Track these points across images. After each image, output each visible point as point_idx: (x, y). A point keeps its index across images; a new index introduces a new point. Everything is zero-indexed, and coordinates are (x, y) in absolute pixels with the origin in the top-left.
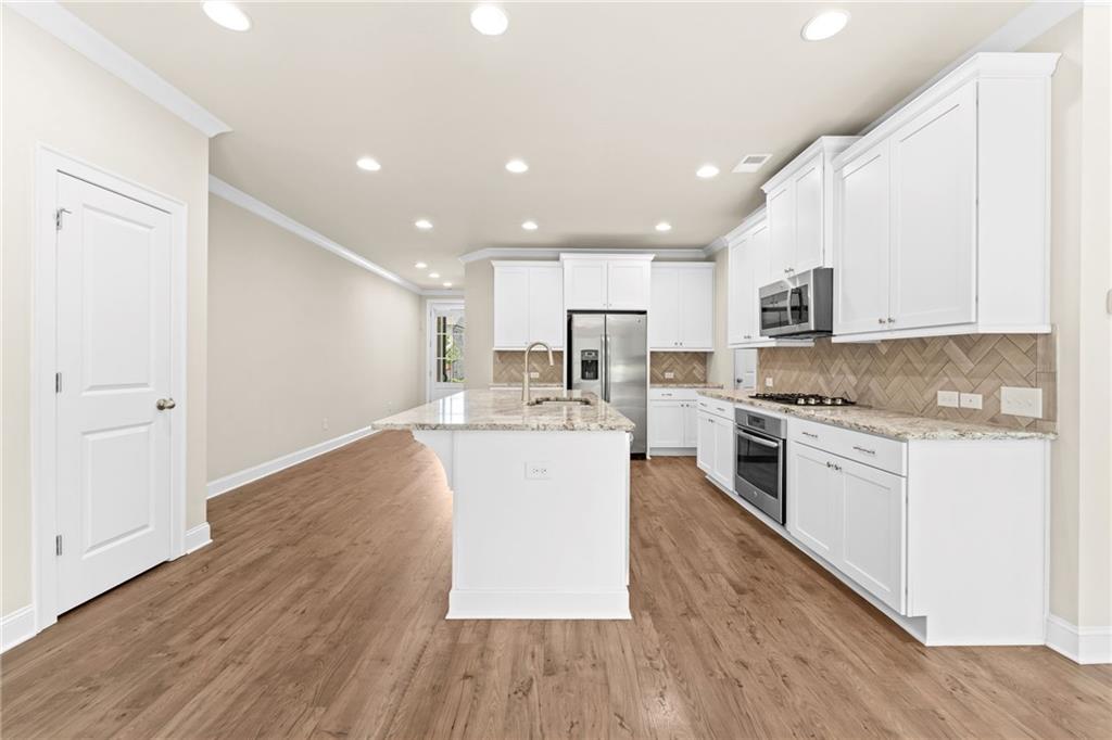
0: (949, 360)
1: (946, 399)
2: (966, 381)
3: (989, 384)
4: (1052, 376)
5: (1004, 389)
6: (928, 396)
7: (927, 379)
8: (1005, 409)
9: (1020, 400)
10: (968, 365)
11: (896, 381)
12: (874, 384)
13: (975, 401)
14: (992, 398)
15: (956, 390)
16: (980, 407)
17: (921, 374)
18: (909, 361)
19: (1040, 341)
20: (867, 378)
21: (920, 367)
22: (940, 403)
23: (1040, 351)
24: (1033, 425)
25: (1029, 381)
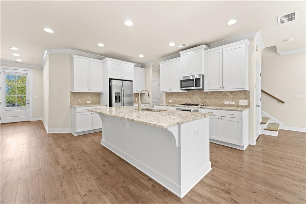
0: (227, 95)
1: (226, 103)
2: (231, 99)
3: (236, 100)
4: (249, 98)
5: (240, 100)
6: (222, 102)
7: (221, 99)
8: (240, 104)
9: (243, 102)
10: (231, 96)
11: (213, 100)
12: (207, 100)
13: (234, 103)
14: (237, 102)
15: (229, 101)
16: (235, 104)
17: (220, 98)
18: (217, 95)
19: (247, 92)
20: (204, 99)
21: (220, 97)
22: (225, 104)
23: (247, 94)
24: (246, 107)
25: (245, 99)
